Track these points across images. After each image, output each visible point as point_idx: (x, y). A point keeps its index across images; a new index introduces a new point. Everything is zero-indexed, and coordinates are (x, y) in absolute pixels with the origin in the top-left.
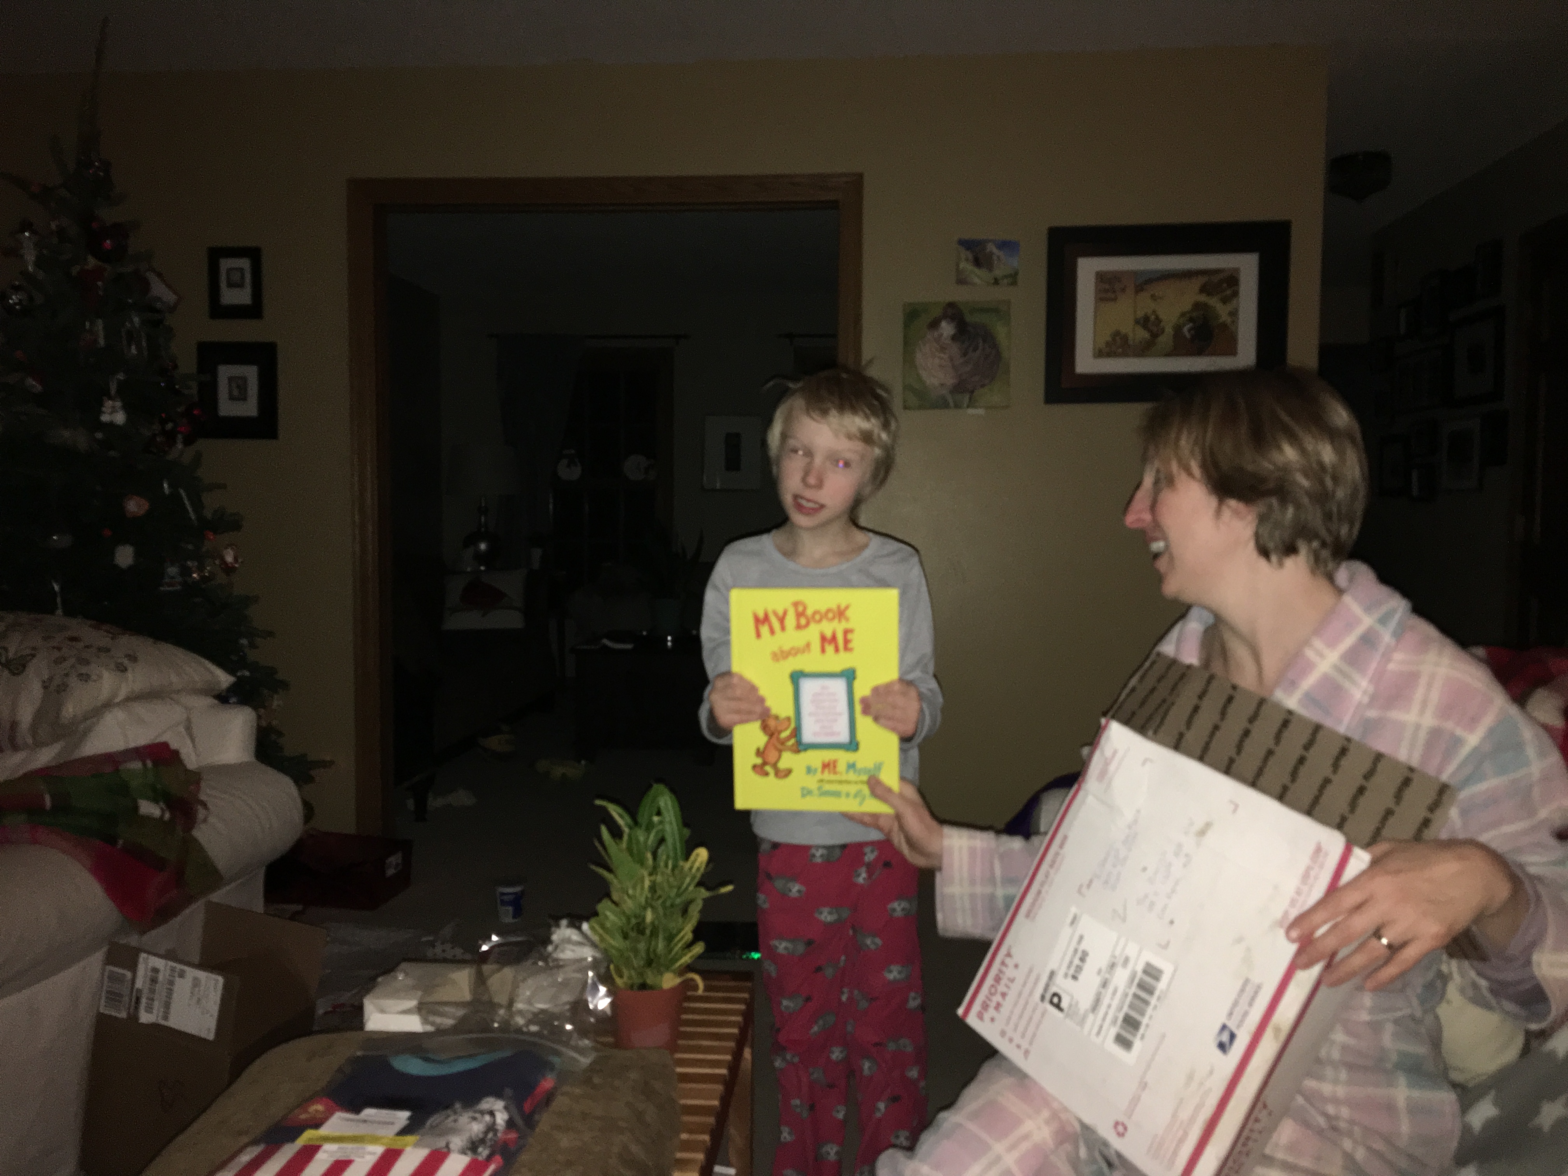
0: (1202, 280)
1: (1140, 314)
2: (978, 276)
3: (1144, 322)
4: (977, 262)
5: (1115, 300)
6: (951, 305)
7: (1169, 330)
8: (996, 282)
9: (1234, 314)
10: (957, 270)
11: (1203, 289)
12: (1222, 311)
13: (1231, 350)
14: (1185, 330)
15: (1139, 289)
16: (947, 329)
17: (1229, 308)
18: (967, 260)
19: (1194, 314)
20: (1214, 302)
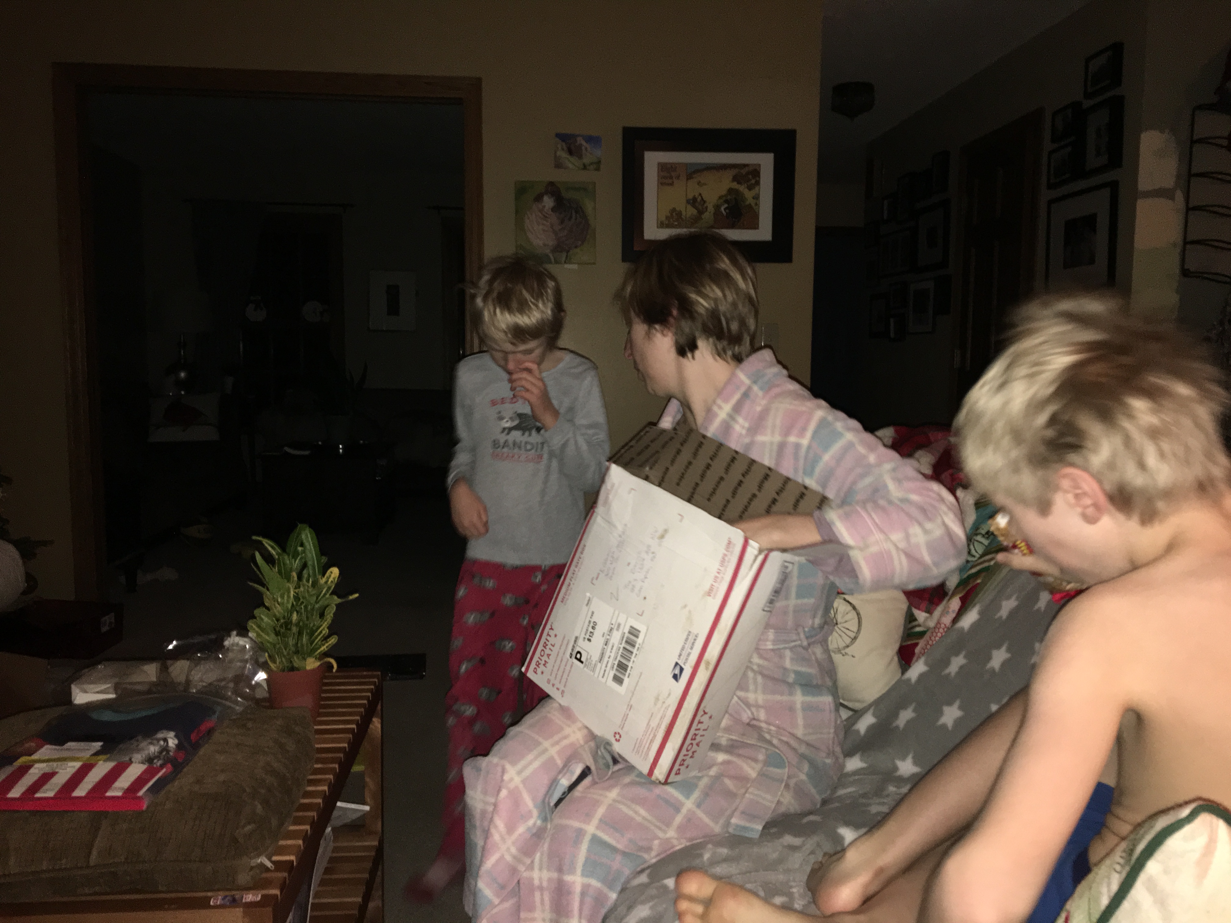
0: (733, 172)
1: (690, 196)
2: (571, 162)
3: (693, 202)
4: (570, 152)
5: (672, 184)
6: (551, 184)
7: (711, 209)
8: (585, 167)
9: (757, 197)
10: (555, 156)
11: (735, 179)
12: (749, 195)
13: (754, 225)
14: (722, 209)
15: (689, 177)
16: (548, 202)
17: (753, 193)
18: (563, 149)
19: (729, 197)
20: (742, 188)
